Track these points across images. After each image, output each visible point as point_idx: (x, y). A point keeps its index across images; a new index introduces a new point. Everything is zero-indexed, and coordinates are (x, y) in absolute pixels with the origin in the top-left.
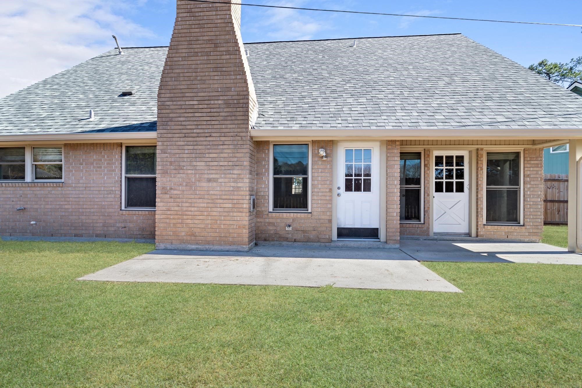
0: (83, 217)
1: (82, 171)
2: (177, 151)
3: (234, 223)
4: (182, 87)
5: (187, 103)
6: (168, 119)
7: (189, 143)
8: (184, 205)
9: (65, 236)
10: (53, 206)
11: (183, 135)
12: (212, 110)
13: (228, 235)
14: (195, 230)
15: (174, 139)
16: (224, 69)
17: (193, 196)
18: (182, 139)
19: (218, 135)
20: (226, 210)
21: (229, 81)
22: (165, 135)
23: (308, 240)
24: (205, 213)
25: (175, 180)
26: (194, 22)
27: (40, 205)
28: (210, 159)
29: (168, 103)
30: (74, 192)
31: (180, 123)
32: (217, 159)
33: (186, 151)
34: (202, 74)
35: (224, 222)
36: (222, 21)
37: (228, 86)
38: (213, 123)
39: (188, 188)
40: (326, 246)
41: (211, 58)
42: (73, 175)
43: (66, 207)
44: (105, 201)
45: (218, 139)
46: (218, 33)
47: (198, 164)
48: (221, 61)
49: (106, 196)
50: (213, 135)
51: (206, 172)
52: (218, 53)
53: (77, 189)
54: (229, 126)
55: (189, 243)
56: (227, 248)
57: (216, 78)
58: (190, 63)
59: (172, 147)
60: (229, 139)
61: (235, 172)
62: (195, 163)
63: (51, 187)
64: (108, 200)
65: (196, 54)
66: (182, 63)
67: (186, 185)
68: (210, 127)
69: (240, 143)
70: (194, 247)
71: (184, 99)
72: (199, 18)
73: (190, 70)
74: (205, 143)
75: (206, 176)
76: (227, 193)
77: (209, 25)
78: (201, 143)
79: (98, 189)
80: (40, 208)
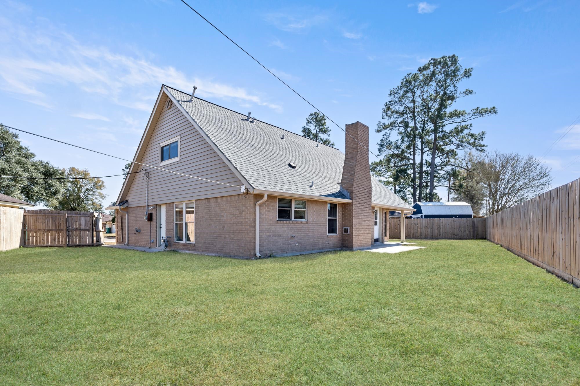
0: (315, 240)
1: (315, 215)
3: (369, 238)
4: (359, 182)
5: (360, 189)
6: (356, 195)
7: (360, 206)
8: (359, 231)
9: (309, 250)
10: (304, 235)
11: (359, 203)
12: (365, 194)
13: (367, 242)
14: (361, 241)
17: (361, 228)
20: (367, 233)
22: (355, 202)
24: (363, 234)
25: (357, 221)
27: (299, 234)
28: (364, 213)
29: (356, 189)
30: (312, 226)
31: (358, 197)
33: (360, 209)
34: (363, 179)
37: (368, 185)
42: (311, 217)
43: (309, 234)
50: (365, 203)
51: (363, 218)
54: (368, 200)
55: (360, 247)
56: (368, 247)
57: (366, 181)
59: (356, 207)
60: (368, 205)
62: (361, 214)
63: (304, 223)
64: (323, 230)
65: (362, 170)
66: (359, 173)
67: (360, 223)
68: (364, 200)
74: (363, 206)
76: (367, 226)
79: (320, 225)
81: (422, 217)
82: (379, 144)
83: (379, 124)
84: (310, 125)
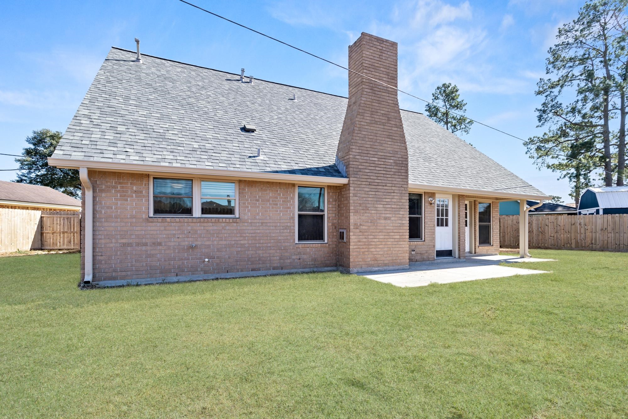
0: (260, 252)
1: (258, 207)
2: (364, 195)
3: (401, 249)
4: (367, 146)
5: (371, 159)
6: (358, 170)
7: (372, 190)
8: (370, 237)
9: (242, 271)
10: (228, 242)
11: (368, 183)
12: (387, 167)
13: (397, 258)
14: (377, 256)
15: (362, 186)
16: (394, 138)
17: (375, 231)
18: (367, 186)
19: (390, 185)
20: (396, 240)
21: (397, 147)
22: (356, 182)
23: (423, 260)
24: (383, 243)
25: (363, 218)
26: (375, 98)
27: (213, 241)
28: (385, 203)
29: (358, 157)
30: (250, 228)
31: (366, 174)
32: (390, 203)
33: (371, 196)
34: (380, 138)
35: (395, 249)
36: (392, 102)
37: (396, 150)
38: (387, 176)
39: (372, 224)
40: (432, 263)
41: (386, 127)
42: (249, 211)
43: (242, 242)
44: (281, 236)
45: (390, 188)
46: (390, 110)
47: (379, 206)
48: (392, 131)
49: (282, 231)
50: (388, 185)
51: (383, 212)
52: (390, 125)
53: (253, 224)
54: (397, 180)
55: (374, 266)
56: (397, 267)
57: (389, 143)
58: (372, 128)
59: (360, 192)
60: (397, 188)
61: (401, 213)
62: (376, 206)
63: (227, 223)
64: (284, 234)
65: (376, 122)
66: (367, 127)
67: (371, 222)
68: (385, 179)
69: (403, 192)
70: (377, 269)
71: (369, 155)
72: (378, 96)
73: (372, 134)
74: (383, 191)
75: (383, 215)
76: (396, 228)
77: (384, 103)
78: (380, 190)
79: (274, 225)
80: (213, 245)
81: (598, 212)
82: (538, 110)
83: (541, 82)
84: (437, 101)
